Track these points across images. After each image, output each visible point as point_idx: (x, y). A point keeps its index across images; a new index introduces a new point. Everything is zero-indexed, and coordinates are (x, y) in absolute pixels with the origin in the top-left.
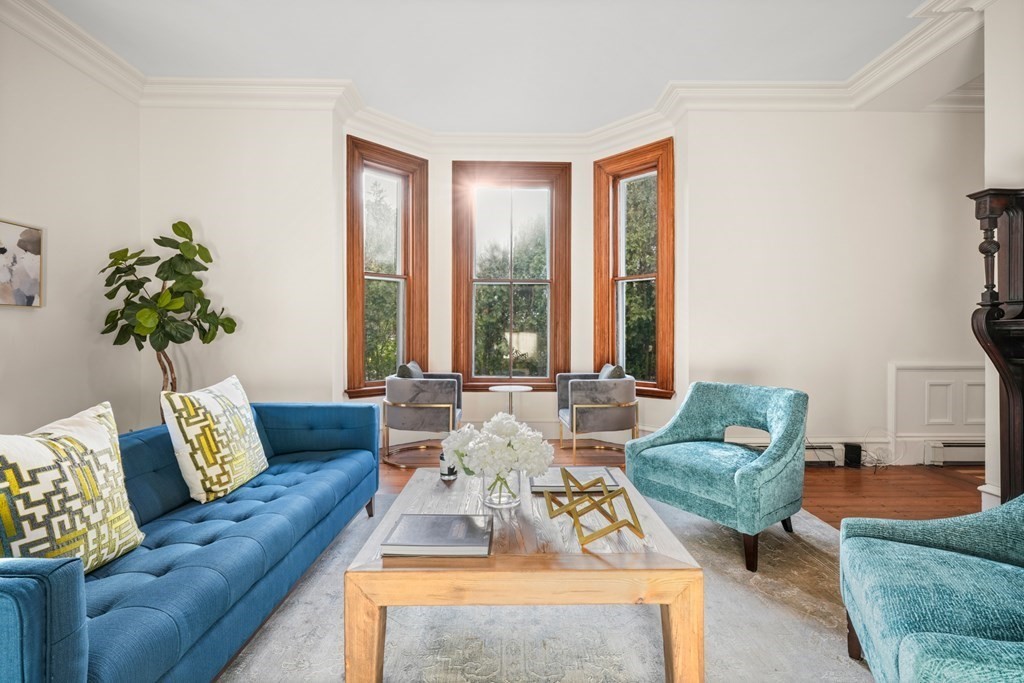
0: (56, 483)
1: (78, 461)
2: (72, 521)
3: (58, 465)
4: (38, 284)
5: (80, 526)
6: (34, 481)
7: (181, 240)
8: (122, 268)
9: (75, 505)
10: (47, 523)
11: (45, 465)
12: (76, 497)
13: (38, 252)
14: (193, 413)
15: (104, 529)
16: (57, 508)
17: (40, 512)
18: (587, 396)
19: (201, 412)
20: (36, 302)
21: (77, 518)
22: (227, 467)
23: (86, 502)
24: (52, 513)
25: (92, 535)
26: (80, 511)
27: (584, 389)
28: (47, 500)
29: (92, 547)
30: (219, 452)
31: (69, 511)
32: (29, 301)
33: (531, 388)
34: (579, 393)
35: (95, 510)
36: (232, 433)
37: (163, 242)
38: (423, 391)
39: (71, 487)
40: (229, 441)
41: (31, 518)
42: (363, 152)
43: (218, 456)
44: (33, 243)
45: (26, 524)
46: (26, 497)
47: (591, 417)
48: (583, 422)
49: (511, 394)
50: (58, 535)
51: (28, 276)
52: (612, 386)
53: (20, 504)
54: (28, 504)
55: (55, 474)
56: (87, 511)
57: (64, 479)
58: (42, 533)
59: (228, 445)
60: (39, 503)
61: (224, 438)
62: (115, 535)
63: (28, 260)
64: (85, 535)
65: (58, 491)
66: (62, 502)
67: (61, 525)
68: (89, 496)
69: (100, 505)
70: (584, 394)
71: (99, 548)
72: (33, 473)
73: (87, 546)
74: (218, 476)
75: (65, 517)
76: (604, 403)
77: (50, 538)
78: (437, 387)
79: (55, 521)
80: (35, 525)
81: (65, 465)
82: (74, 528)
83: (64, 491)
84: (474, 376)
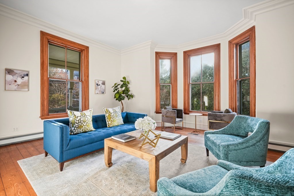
0: (80, 118)
1: (84, 116)
2: (81, 124)
3: (81, 116)
4: (105, 90)
5: (82, 125)
6: (77, 118)
7: (124, 80)
8: (116, 87)
9: (82, 122)
10: (78, 124)
11: (79, 116)
12: (82, 121)
13: (104, 85)
14: (107, 112)
15: (86, 126)
16: (80, 122)
17: (78, 122)
18: (213, 118)
19: (109, 112)
20: (104, 93)
21: (82, 124)
22: (112, 122)
23: (83, 122)
24: (79, 122)
25: (84, 127)
26: (82, 123)
27: (212, 116)
28: (78, 121)
29: (84, 128)
30: (111, 119)
31: (81, 123)
32: (103, 93)
33: (202, 114)
34: (211, 117)
35: (85, 123)
36: (114, 116)
37: (121, 81)
38: (168, 113)
39: (82, 119)
40: (113, 117)
41: (76, 122)
42: (159, 55)
43: (111, 120)
44: (104, 83)
45: (76, 123)
46: (76, 120)
47: (215, 125)
48: (212, 126)
49: (196, 116)
50: (79, 125)
51: (103, 89)
52: (223, 115)
53: (75, 120)
54: (76, 121)
55: (80, 117)
56: (84, 123)
57: (81, 118)
58: (77, 125)
59: (113, 118)
60: (77, 121)
61: (112, 117)
62: (88, 128)
63: (103, 86)
64: (83, 127)
65: (80, 120)
66: (80, 121)
67: (80, 124)
68: (84, 121)
69: (86, 123)
70: (212, 117)
71: (85, 129)
72: (77, 117)
73: (83, 128)
74: (110, 123)
75: (80, 123)
76: (219, 121)
77: (78, 126)
78: (171, 112)
79: (79, 124)
80: (77, 124)
81: (82, 116)
82: (81, 125)
83: (81, 120)
84: (190, 110)
